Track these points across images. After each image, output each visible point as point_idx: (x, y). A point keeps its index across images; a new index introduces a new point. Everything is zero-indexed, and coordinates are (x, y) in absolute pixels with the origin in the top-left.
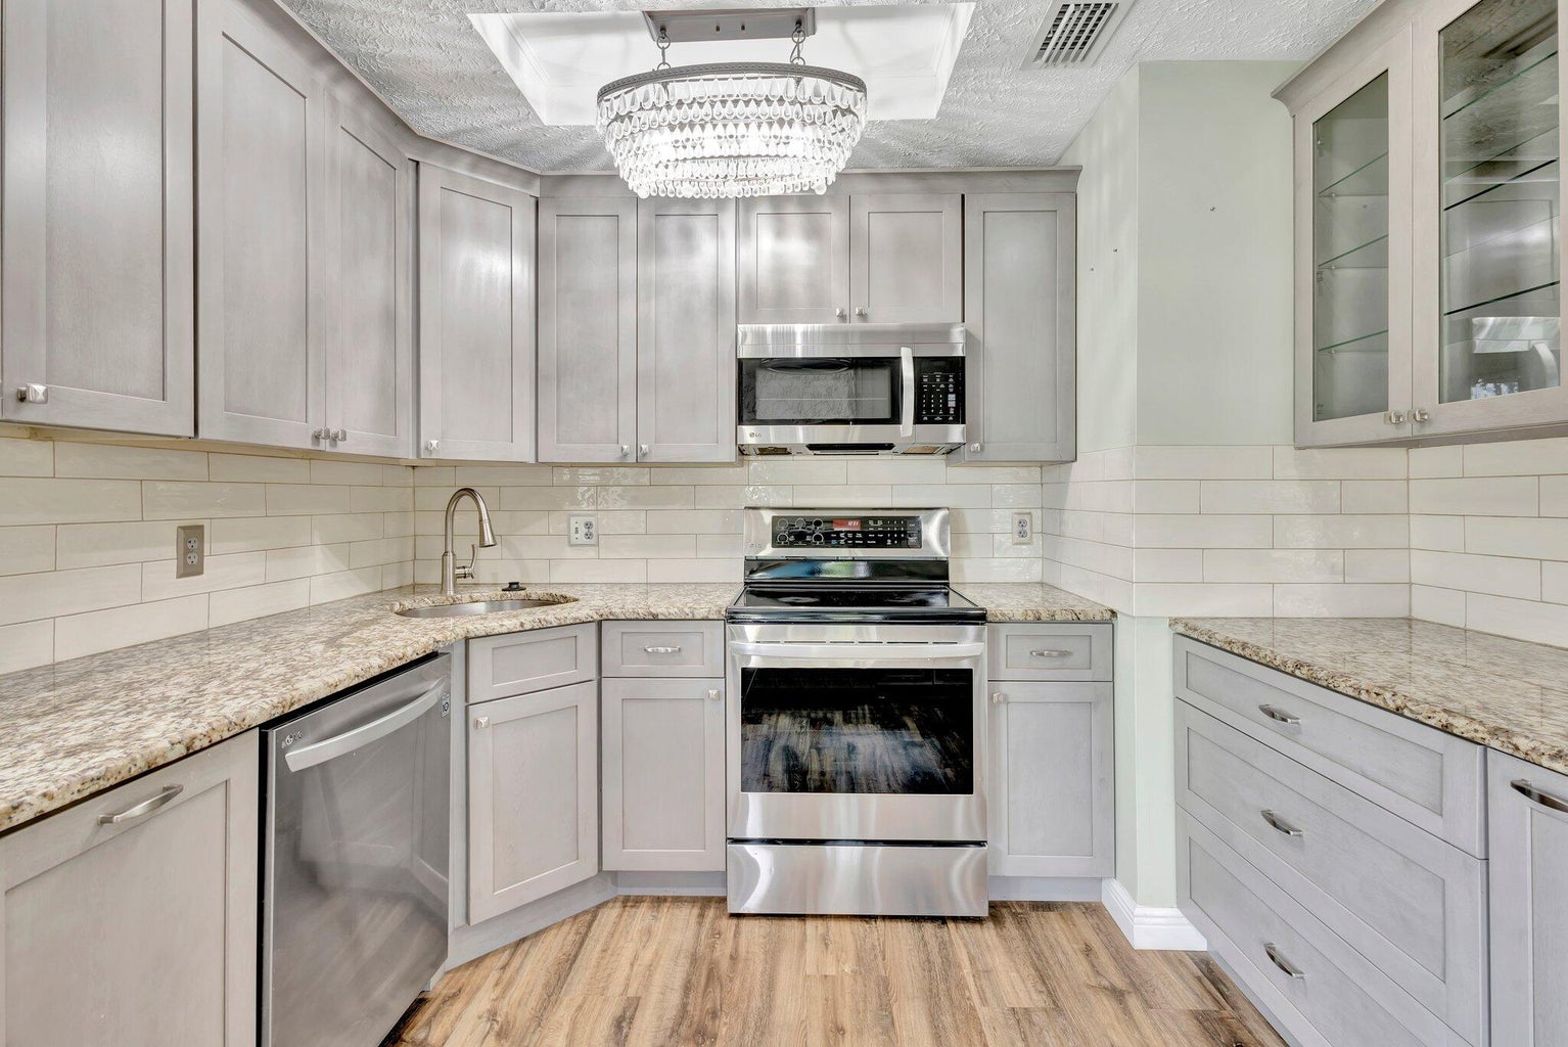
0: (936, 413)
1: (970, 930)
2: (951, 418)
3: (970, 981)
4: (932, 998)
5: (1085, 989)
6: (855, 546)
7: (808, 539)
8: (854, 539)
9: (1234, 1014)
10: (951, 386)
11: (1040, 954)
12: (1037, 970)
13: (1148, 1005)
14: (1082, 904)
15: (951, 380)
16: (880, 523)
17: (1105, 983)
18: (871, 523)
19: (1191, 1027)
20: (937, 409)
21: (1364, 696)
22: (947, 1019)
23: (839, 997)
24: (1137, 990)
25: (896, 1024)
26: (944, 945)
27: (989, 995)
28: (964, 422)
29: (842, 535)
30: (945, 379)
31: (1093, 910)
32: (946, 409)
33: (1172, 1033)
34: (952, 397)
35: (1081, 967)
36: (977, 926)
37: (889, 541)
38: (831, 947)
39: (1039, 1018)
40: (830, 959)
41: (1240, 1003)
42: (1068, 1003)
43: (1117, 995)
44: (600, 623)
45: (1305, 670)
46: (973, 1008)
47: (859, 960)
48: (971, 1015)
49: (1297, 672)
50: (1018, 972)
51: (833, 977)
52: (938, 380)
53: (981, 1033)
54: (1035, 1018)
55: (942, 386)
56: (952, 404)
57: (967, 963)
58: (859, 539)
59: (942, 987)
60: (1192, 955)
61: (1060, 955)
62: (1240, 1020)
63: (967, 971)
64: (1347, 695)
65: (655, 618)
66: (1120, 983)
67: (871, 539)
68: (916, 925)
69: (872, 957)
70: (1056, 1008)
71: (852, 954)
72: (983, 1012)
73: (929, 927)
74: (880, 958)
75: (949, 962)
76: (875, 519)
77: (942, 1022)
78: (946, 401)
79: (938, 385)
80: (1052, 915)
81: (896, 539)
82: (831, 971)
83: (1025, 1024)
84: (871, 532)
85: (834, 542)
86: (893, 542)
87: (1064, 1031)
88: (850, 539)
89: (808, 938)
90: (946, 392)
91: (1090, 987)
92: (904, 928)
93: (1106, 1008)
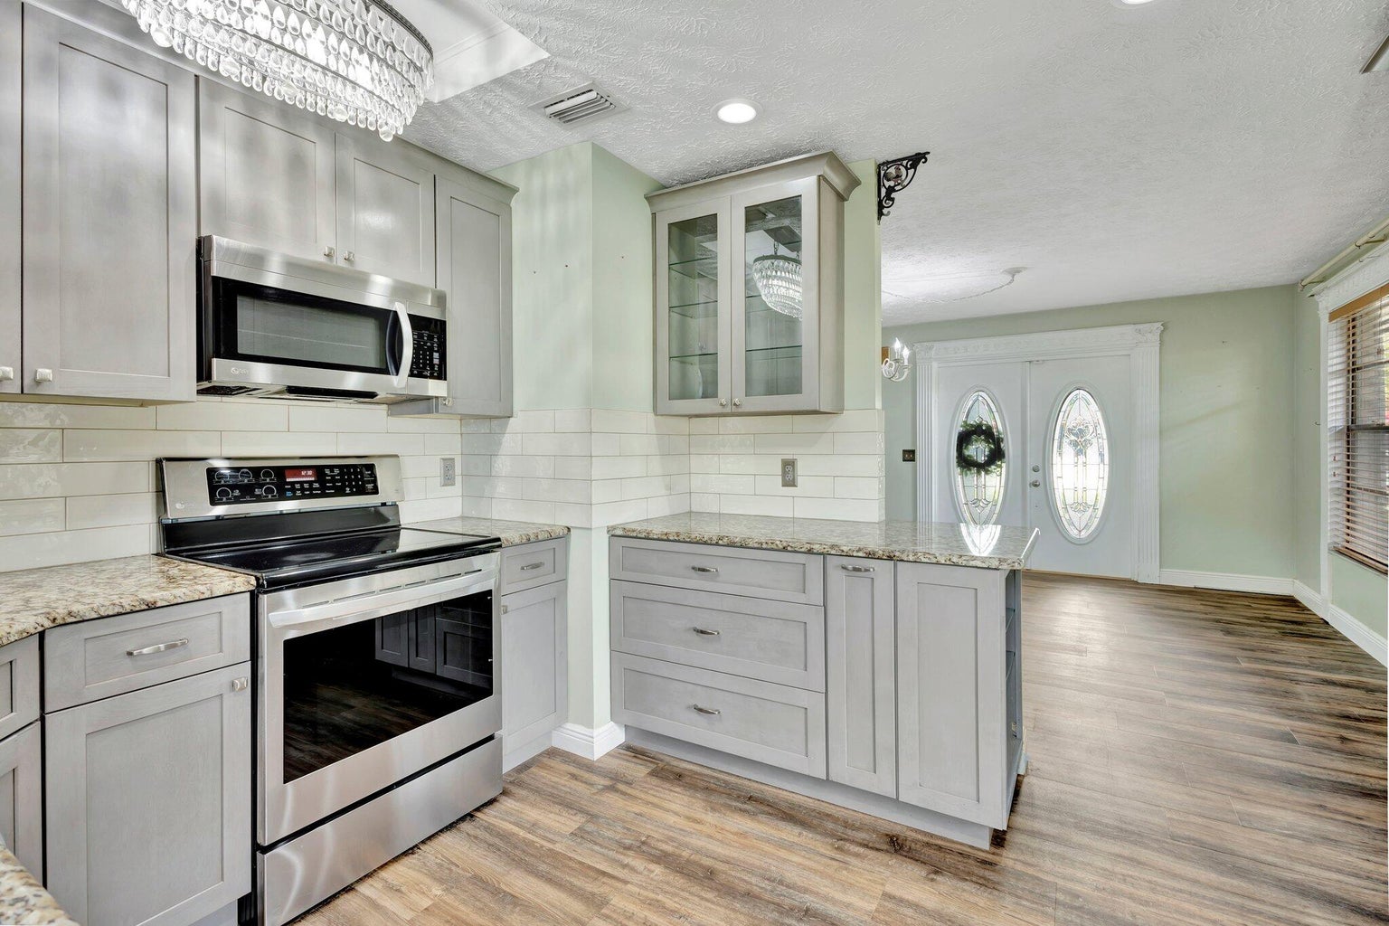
0: (424, 368)
1: (495, 809)
2: (435, 374)
3: (530, 837)
4: (518, 863)
5: (595, 797)
6: (312, 496)
7: (257, 492)
8: (311, 489)
9: (664, 764)
10: (435, 345)
11: (552, 795)
12: (560, 804)
13: (629, 784)
14: (543, 753)
15: (436, 340)
16: (337, 471)
17: (600, 787)
18: (327, 471)
19: (655, 781)
20: (425, 365)
21: (764, 546)
22: (543, 867)
23: (456, 912)
24: (618, 780)
25: (516, 895)
26: (489, 828)
27: (551, 836)
28: (445, 379)
29: (298, 486)
30: (431, 338)
31: (553, 753)
32: (432, 366)
33: (652, 789)
34: (436, 355)
35: (580, 787)
36: (496, 804)
37: (348, 489)
38: (403, 889)
39: (590, 827)
40: (415, 897)
41: (662, 757)
42: (595, 810)
43: (612, 789)
44: (42, 635)
45: (726, 540)
46: (550, 850)
47: (440, 881)
48: (553, 854)
49: (720, 542)
50: (551, 812)
51: (434, 905)
52: (426, 338)
53: (570, 858)
54: (588, 829)
55: (429, 344)
56: (436, 361)
57: (517, 829)
58: (316, 489)
59: (518, 852)
60: (620, 747)
61: (563, 788)
62: (668, 764)
63: (522, 833)
64: (755, 548)
65: (151, 607)
66: (608, 783)
67: (329, 488)
68: (454, 831)
69: (447, 871)
70: (593, 817)
71: (428, 881)
72: (558, 848)
73: (465, 826)
74: (453, 868)
75: (504, 836)
76: (332, 467)
77: (542, 871)
78: (432, 359)
79: (425, 343)
80: (533, 769)
81: (354, 487)
82: (426, 903)
83: (586, 836)
84: (329, 481)
85: (289, 494)
86: (351, 490)
87: (609, 824)
88: (307, 490)
89: (374, 897)
90: (431, 350)
91: (594, 794)
92: (446, 838)
93: (611, 798)
